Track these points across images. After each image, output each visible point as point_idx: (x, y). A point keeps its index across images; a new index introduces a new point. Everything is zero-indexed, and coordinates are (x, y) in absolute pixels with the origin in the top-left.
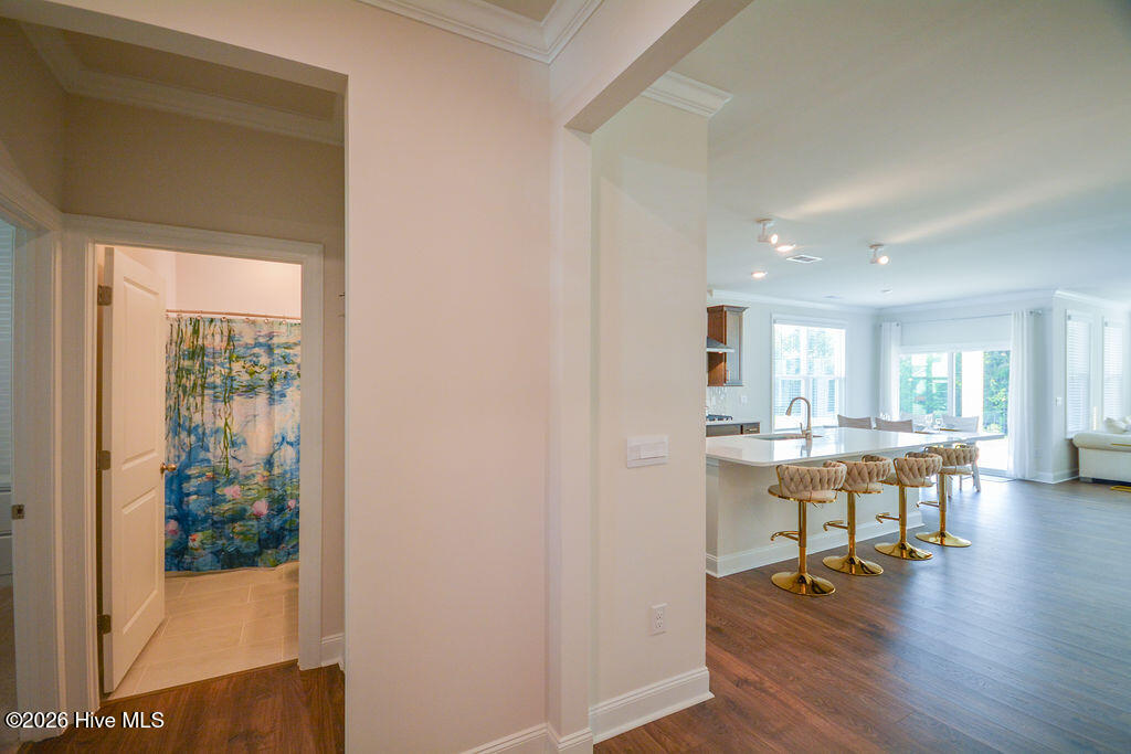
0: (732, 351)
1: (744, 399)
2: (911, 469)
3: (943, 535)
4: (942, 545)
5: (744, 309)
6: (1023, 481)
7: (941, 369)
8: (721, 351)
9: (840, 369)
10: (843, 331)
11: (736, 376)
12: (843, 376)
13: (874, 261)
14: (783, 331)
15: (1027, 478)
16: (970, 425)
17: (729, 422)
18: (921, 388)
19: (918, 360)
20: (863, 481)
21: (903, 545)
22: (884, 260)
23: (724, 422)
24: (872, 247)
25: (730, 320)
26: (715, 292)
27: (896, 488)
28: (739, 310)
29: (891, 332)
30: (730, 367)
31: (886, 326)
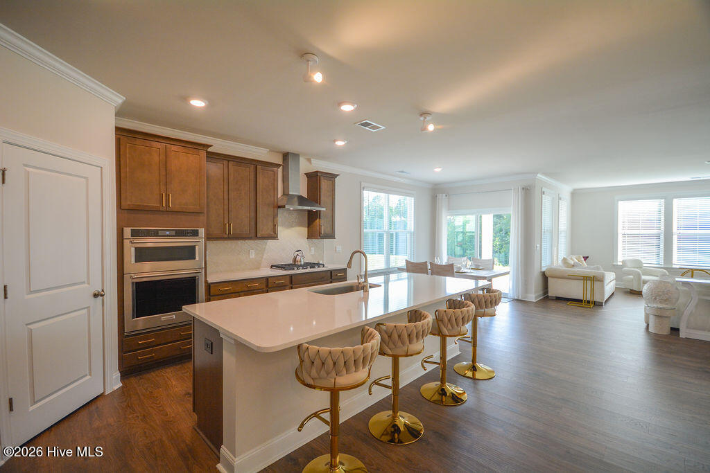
0: (324, 209)
1: (339, 248)
2: (449, 320)
3: (474, 369)
4: (474, 378)
5: (336, 176)
6: (518, 300)
7: (471, 227)
8: (314, 209)
9: (411, 226)
10: (413, 199)
11: (329, 230)
12: (412, 231)
13: (424, 129)
14: (369, 196)
15: (520, 298)
16: (489, 265)
17: (321, 269)
18: (460, 238)
19: (459, 220)
20: (403, 343)
21: (443, 390)
22: (431, 128)
23: (316, 269)
24: (421, 115)
25: (324, 184)
26: (313, 161)
27: (438, 339)
28: (332, 177)
29: (442, 200)
30: (323, 224)
31: (439, 196)
